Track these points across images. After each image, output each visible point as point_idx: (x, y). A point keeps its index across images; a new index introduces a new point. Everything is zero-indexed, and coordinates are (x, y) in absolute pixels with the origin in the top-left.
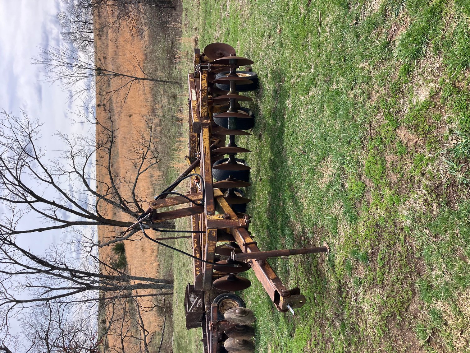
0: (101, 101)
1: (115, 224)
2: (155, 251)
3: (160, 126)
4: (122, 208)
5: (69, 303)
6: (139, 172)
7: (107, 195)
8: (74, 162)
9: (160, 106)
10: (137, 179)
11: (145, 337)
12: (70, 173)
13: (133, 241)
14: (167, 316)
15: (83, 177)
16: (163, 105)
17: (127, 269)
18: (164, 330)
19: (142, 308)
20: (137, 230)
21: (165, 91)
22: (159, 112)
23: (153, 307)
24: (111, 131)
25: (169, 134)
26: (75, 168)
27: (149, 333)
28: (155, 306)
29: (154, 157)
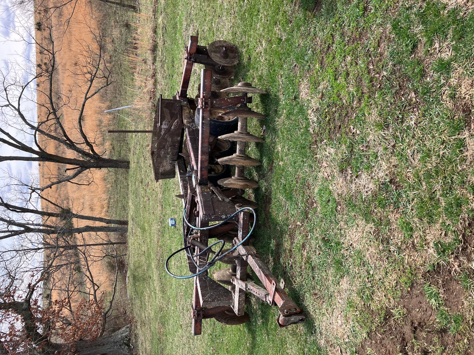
0: (42, 60)
1: (58, 160)
2: (105, 206)
3: (110, 63)
4: (66, 144)
5: (4, 252)
6: (86, 96)
7: (47, 120)
8: (7, 94)
9: (111, 40)
10: (84, 105)
11: (95, 291)
12: (2, 107)
13: (80, 185)
14: (119, 273)
15: (18, 110)
16: (114, 38)
17: (73, 237)
18: (116, 284)
19: (91, 257)
20: (84, 169)
21: (116, 21)
22: (109, 47)
23: (104, 257)
24: (52, 53)
25: (121, 71)
26: (8, 101)
27: (99, 287)
28: (106, 255)
29: (104, 77)
